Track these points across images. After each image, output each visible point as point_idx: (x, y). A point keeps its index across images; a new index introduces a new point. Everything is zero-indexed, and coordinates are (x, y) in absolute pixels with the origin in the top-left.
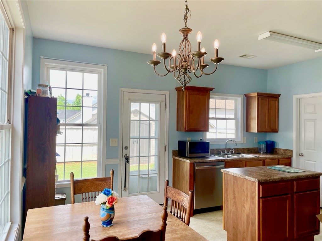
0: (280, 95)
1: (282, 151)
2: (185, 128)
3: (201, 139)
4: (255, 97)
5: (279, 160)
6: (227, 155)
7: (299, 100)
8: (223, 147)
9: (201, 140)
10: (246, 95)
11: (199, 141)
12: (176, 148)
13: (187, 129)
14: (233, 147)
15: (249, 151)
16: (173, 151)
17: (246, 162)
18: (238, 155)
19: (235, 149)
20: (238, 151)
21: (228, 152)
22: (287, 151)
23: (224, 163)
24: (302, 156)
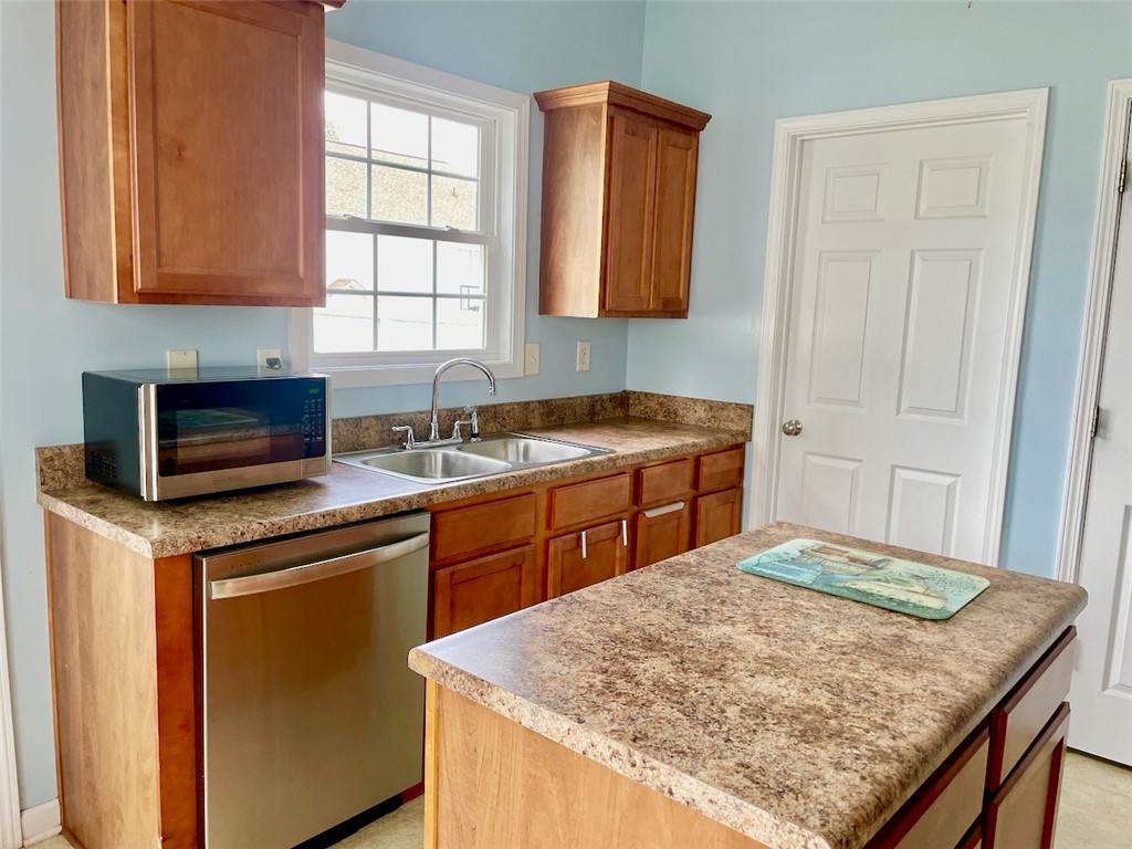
0: (707, 118)
1: (701, 413)
2: (125, 274)
3: (275, 354)
4: (594, 110)
5: (698, 460)
6: (440, 453)
7: (800, 146)
8: (415, 403)
9: (272, 363)
10: (541, 100)
11: (262, 373)
12: (71, 430)
13: (138, 284)
14: (474, 397)
15: (556, 416)
16: (40, 451)
17: (551, 493)
18: (498, 443)
19: (482, 411)
20: (502, 423)
21: (445, 433)
22: (725, 413)
23: (424, 521)
24: (797, 432)
